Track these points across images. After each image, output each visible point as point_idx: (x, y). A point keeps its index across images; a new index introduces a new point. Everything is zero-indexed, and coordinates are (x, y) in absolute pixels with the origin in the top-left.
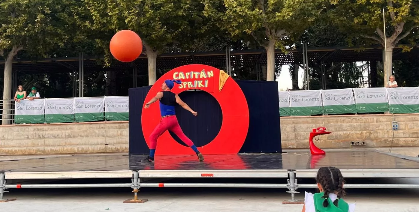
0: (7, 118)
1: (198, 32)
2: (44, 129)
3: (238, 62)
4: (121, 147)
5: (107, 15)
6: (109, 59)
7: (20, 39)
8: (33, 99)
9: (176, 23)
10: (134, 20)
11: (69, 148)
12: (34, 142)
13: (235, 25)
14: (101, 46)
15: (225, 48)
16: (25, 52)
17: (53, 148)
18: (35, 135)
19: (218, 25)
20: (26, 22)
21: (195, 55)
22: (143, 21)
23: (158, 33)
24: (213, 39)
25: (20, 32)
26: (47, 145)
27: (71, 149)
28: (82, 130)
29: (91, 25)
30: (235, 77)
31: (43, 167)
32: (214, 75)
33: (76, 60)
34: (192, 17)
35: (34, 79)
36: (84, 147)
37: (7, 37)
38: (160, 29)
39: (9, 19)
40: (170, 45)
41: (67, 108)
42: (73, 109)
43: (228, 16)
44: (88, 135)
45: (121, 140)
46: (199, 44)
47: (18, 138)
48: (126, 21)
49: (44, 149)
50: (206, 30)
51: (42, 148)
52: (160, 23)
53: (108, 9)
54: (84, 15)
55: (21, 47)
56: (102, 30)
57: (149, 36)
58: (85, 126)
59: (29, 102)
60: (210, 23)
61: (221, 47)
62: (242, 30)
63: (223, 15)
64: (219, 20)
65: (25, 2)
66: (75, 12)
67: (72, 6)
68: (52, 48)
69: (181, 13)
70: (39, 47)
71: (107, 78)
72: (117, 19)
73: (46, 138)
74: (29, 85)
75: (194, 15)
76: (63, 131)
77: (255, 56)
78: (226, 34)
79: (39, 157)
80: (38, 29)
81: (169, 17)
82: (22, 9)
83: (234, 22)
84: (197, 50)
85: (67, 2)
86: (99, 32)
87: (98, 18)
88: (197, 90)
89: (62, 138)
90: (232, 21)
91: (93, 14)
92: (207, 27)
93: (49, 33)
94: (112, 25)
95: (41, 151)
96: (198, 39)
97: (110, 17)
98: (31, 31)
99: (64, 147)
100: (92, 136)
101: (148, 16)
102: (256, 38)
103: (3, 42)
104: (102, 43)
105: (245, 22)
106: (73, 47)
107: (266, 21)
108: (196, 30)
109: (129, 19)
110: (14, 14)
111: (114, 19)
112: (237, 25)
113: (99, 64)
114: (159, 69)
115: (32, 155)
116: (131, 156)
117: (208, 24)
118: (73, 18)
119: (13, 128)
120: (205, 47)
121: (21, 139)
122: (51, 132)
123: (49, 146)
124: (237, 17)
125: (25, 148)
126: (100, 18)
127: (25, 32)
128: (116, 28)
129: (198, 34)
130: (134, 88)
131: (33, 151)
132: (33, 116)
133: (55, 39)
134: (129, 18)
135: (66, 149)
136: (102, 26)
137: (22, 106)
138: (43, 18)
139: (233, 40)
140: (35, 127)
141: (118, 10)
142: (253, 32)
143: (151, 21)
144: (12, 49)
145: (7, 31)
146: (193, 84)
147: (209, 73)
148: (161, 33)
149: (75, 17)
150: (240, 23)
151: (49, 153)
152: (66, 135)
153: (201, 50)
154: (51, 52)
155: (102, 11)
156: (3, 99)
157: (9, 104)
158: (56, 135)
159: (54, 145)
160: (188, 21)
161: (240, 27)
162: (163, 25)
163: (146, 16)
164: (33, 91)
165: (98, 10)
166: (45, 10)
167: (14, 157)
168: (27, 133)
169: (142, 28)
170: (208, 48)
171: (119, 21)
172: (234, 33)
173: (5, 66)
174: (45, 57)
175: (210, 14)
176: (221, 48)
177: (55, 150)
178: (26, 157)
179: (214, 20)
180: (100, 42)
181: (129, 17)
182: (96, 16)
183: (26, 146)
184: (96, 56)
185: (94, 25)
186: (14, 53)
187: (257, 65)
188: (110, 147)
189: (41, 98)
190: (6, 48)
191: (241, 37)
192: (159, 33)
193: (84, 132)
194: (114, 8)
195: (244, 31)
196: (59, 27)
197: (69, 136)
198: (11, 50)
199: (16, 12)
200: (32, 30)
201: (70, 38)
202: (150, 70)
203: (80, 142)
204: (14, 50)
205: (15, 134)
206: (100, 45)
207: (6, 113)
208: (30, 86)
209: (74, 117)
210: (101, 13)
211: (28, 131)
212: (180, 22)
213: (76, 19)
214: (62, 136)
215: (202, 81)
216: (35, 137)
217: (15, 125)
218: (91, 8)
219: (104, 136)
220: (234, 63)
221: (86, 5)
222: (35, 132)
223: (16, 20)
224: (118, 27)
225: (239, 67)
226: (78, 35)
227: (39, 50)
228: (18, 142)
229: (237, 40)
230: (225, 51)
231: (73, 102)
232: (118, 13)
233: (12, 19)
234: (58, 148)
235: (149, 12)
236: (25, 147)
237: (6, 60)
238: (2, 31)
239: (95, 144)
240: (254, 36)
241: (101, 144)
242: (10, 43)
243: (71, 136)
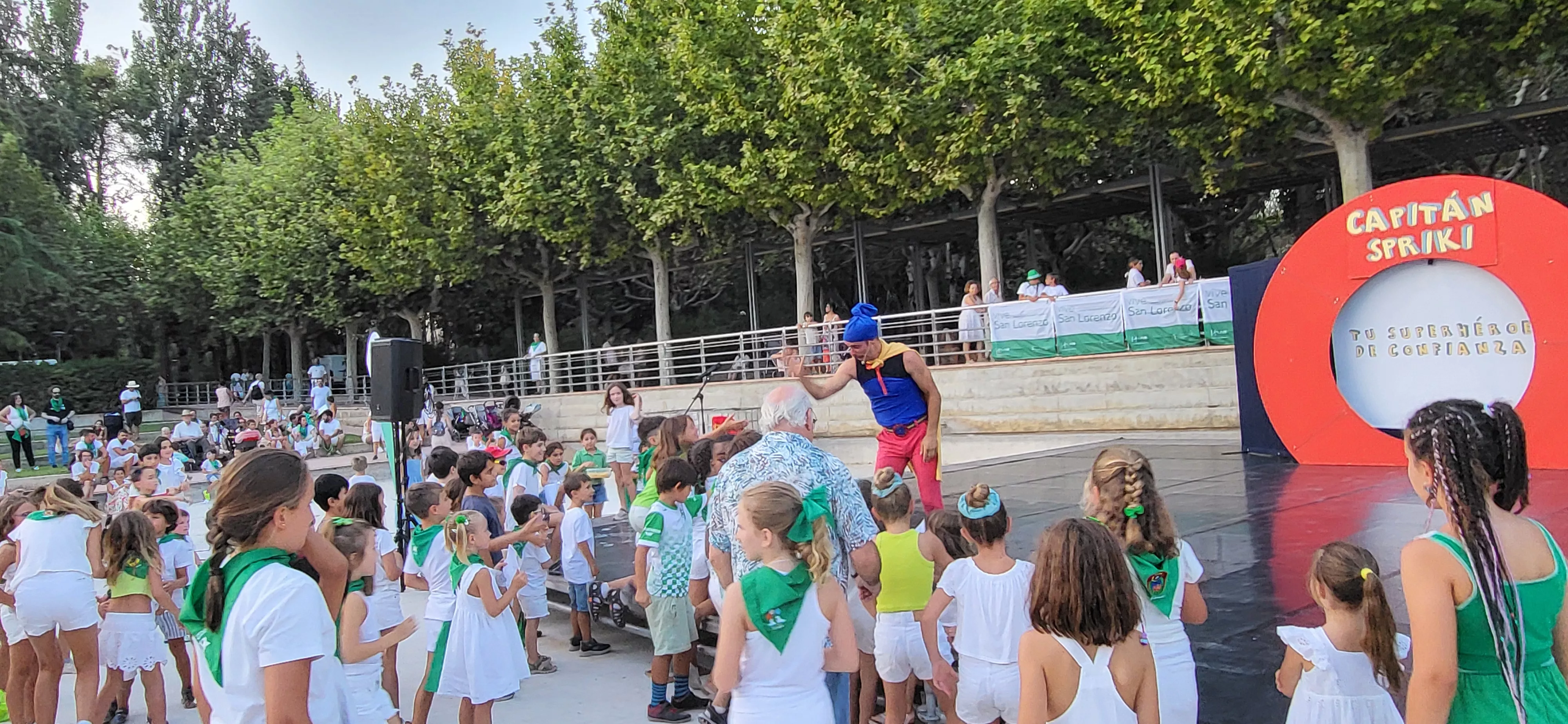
2: (1057, 372)
11: (1117, 416)
12: (1036, 403)
17: (1078, 417)
18: (1036, 385)
26: (1064, 410)
27: (1123, 419)
28: (1146, 371)
36: (1152, 412)
41: (1107, 317)
42: (1119, 318)
44: (1164, 383)
47: (1001, 392)
49: (1060, 421)
51: (1053, 418)
58: (1154, 361)
73: (1062, 392)
76: (1100, 375)
89: (1100, 391)
95: (1052, 422)
99: (1105, 414)
100: (1172, 384)
121: (1007, 396)
122: (1072, 378)
123: (1071, 411)
125: (1017, 417)
131: (1033, 422)
132: (1030, 342)
135: (1110, 420)
137: (1003, 320)
140: (1036, 367)
151: (1069, 428)
152: (1107, 383)
158: (1085, 385)
159: (1081, 410)
168: (1019, 381)
177: (1083, 421)
188: (1222, 415)
193: (1150, 374)
197: (1116, 387)
203: (1142, 401)
205: (993, 385)
209: (1125, 337)
211: (1021, 377)
214: (1097, 386)
216: (1038, 389)
219: (1203, 385)
222: (1035, 379)
228: (1001, 402)
231: (1119, 301)
234: (1090, 417)
236: (1016, 413)
239: (1182, 407)
241: (1198, 405)
243: (1121, 386)
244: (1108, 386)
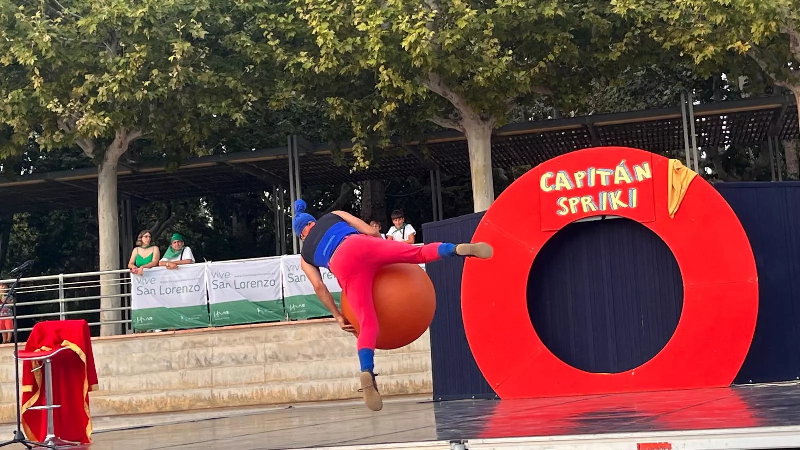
0: (112, 319)
1: (602, 58)
2: (210, 344)
3: (718, 135)
4: (411, 382)
5: (353, 31)
6: (366, 148)
7: (134, 111)
8: (176, 267)
9: (540, 40)
10: (427, 40)
11: (277, 389)
12: (186, 378)
13: (703, 32)
14: (343, 115)
15: (678, 98)
16: (149, 143)
17: (234, 391)
18: (186, 359)
19: (656, 36)
20: (145, 65)
21: (596, 124)
22: (450, 41)
23: (493, 70)
24: (643, 75)
25: (133, 93)
26: (218, 385)
27: (283, 392)
28: (306, 340)
29: (314, 61)
30: (712, 176)
31: (213, 442)
32: (653, 174)
33: (281, 157)
34: (582, 20)
35: (174, 213)
36: (314, 384)
37: (99, 107)
38: (497, 60)
39: (102, 61)
40: (525, 100)
41: (264, 283)
42: (279, 285)
43: (682, 10)
44: (325, 353)
45: (409, 362)
46: (605, 93)
47: (145, 368)
48: (405, 44)
49: (213, 396)
50: (623, 53)
51: (206, 393)
52: (495, 44)
53: (356, 15)
54: (293, 35)
55: (137, 131)
56: (342, 72)
57: (468, 79)
58: (314, 329)
59: (166, 274)
60: (633, 32)
61: (666, 98)
62: (724, 46)
63: (667, 9)
64: (660, 23)
65: (141, 11)
66: (269, 29)
67: (262, 15)
68: (216, 129)
69: (553, 13)
70: (184, 129)
71: (361, 201)
72: (380, 41)
73: (217, 365)
74: (163, 230)
75: (588, 14)
76: (258, 346)
77: (763, 115)
78: (681, 59)
79: (199, 416)
80: (179, 81)
81: (519, 25)
82: (133, 32)
83: (702, 25)
84: (600, 110)
85: (247, 5)
86: (334, 78)
87: (331, 40)
88: (607, 218)
89: (258, 363)
90: (696, 24)
91: (317, 33)
92: (626, 45)
93: (205, 92)
94: (370, 57)
95: (205, 400)
96: (603, 79)
97: (363, 37)
98: (159, 87)
99: (263, 387)
100: (334, 354)
101: (462, 24)
102: (763, 65)
103: (90, 121)
104: (345, 106)
105: (732, 22)
106: (271, 125)
107: (791, 15)
108: (596, 55)
109: (411, 39)
110: (114, 45)
111: (373, 42)
112: (710, 32)
113: (340, 165)
114: (498, 167)
115: (182, 411)
116: (441, 403)
117: (626, 36)
118: (266, 46)
119: (130, 344)
120: (623, 100)
121: (152, 372)
122: (228, 350)
123: (226, 385)
124: (708, 10)
125: (164, 394)
126: (337, 41)
127: (146, 92)
128: (379, 65)
129: (603, 65)
130: (435, 222)
131: (185, 401)
132: (180, 310)
133: (224, 104)
134: (412, 34)
135: (269, 394)
136: (342, 61)
137: (150, 286)
138: (188, 52)
139: (700, 74)
140: (186, 339)
141: (383, 15)
142: (756, 48)
143: (472, 40)
144: (115, 138)
145: (99, 93)
146: (597, 201)
147: (638, 169)
148: (501, 69)
149: (270, 43)
150: (716, 27)
151: (225, 405)
152: (265, 355)
153: (612, 107)
154: (213, 141)
155: (340, 21)
156: (99, 271)
157: (117, 282)
158: (242, 357)
159: (237, 384)
160: (571, 32)
161: (718, 36)
162: (505, 46)
163: (457, 26)
164: (175, 244)
165: (329, 20)
166: (193, 29)
167: (136, 419)
168: (167, 354)
169: (448, 61)
170: (633, 102)
171: (386, 45)
172: (701, 55)
173: (100, 183)
174: (201, 154)
175: (633, 7)
176: (667, 101)
177: (240, 397)
178: (169, 419)
179: (643, 22)
180: (339, 105)
181: (412, 31)
182: (325, 36)
183: (166, 390)
184: (331, 143)
185: (322, 61)
186: (121, 147)
187: (770, 139)
188: (384, 384)
189: (196, 263)
190: (99, 135)
191: (722, 63)
192: (496, 70)
193: (311, 344)
194: (371, 11)
195: (730, 47)
196: (231, 73)
197: (275, 358)
198: (110, 141)
199: (119, 39)
200: (162, 87)
201: (261, 99)
202: (477, 172)
203: (303, 373)
204: (120, 140)
205: (135, 360)
206: (339, 113)
207: (109, 307)
208: (165, 232)
209: (284, 306)
210: (338, 28)
211: (170, 350)
212: (550, 37)
213: (274, 49)
214: (256, 359)
215: (620, 193)
216: (189, 363)
217: (134, 335)
218: (311, 17)
220: (705, 137)
221: (299, 10)
222: (186, 352)
223: (120, 61)
224: (385, 61)
225: (720, 150)
226: (282, 91)
227: (183, 135)
228: (144, 379)
229: (712, 73)
230: (680, 107)
231: (279, 268)
232: (382, 23)
233: (110, 60)
234: (247, 392)
235: (464, 15)
236: (163, 391)
237: (102, 169)
238: (87, 94)
239: (343, 377)
240: (757, 60)
242: (108, 124)
243: (280, 356)
244: (266, 358)
